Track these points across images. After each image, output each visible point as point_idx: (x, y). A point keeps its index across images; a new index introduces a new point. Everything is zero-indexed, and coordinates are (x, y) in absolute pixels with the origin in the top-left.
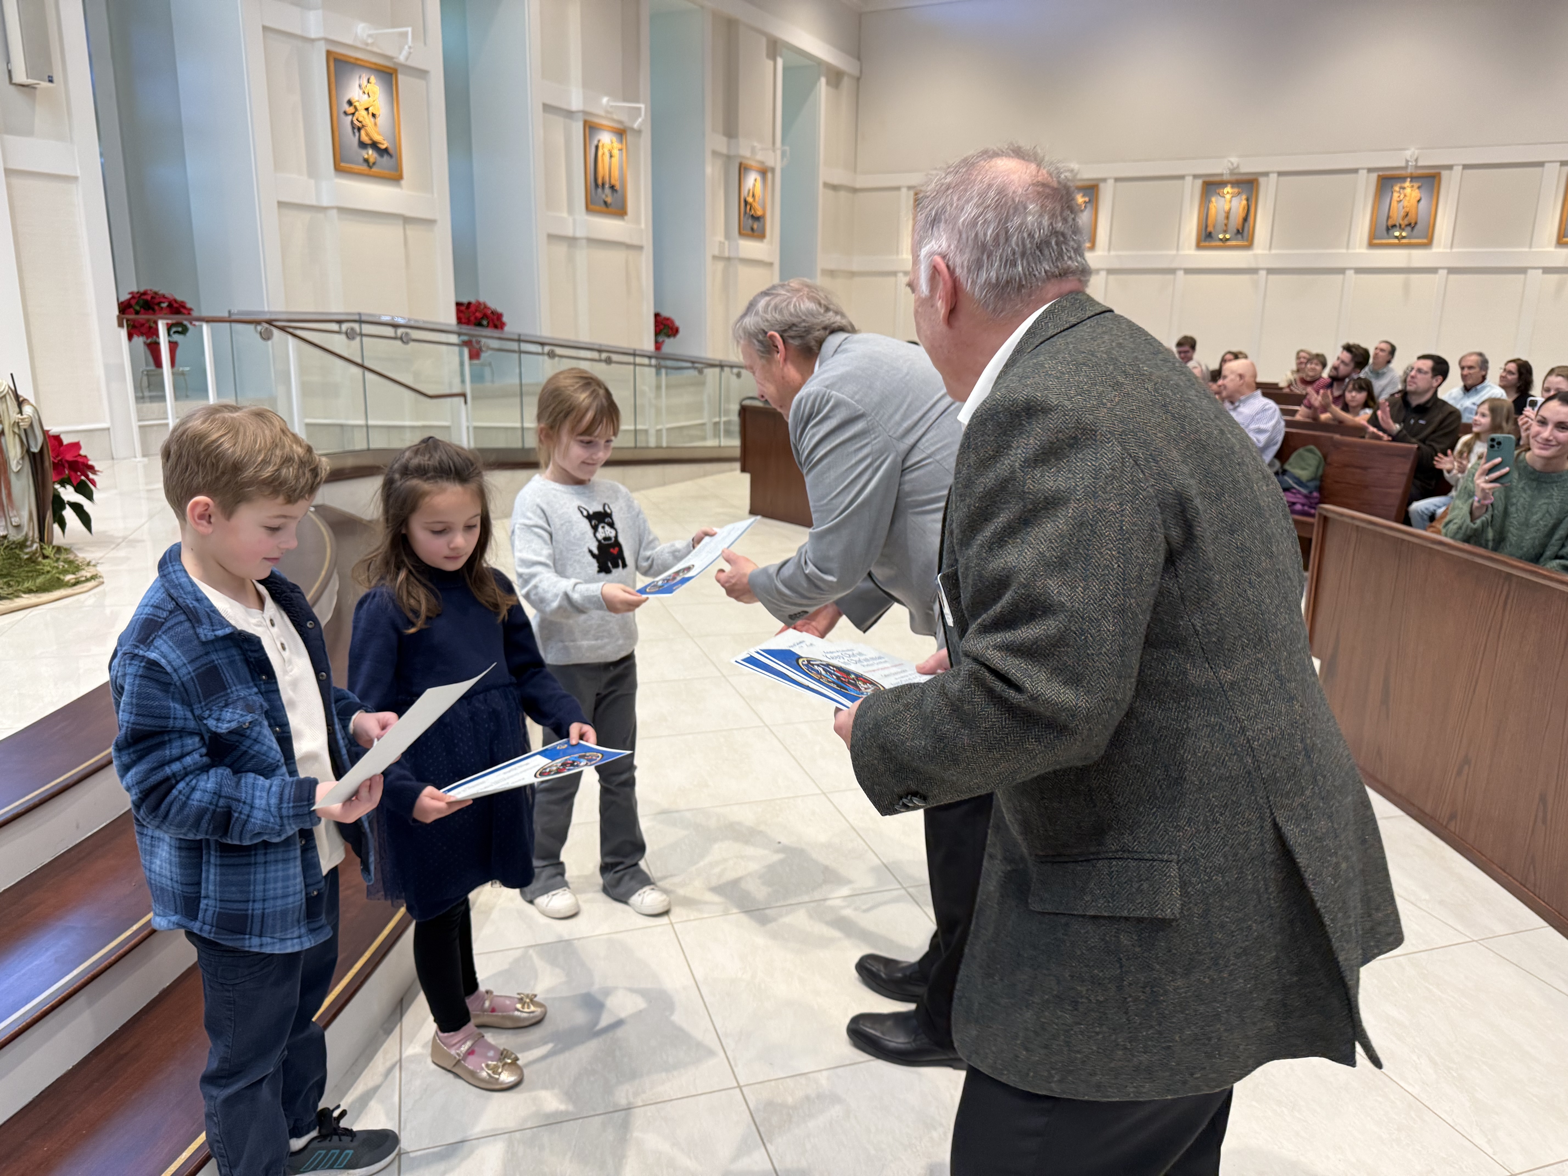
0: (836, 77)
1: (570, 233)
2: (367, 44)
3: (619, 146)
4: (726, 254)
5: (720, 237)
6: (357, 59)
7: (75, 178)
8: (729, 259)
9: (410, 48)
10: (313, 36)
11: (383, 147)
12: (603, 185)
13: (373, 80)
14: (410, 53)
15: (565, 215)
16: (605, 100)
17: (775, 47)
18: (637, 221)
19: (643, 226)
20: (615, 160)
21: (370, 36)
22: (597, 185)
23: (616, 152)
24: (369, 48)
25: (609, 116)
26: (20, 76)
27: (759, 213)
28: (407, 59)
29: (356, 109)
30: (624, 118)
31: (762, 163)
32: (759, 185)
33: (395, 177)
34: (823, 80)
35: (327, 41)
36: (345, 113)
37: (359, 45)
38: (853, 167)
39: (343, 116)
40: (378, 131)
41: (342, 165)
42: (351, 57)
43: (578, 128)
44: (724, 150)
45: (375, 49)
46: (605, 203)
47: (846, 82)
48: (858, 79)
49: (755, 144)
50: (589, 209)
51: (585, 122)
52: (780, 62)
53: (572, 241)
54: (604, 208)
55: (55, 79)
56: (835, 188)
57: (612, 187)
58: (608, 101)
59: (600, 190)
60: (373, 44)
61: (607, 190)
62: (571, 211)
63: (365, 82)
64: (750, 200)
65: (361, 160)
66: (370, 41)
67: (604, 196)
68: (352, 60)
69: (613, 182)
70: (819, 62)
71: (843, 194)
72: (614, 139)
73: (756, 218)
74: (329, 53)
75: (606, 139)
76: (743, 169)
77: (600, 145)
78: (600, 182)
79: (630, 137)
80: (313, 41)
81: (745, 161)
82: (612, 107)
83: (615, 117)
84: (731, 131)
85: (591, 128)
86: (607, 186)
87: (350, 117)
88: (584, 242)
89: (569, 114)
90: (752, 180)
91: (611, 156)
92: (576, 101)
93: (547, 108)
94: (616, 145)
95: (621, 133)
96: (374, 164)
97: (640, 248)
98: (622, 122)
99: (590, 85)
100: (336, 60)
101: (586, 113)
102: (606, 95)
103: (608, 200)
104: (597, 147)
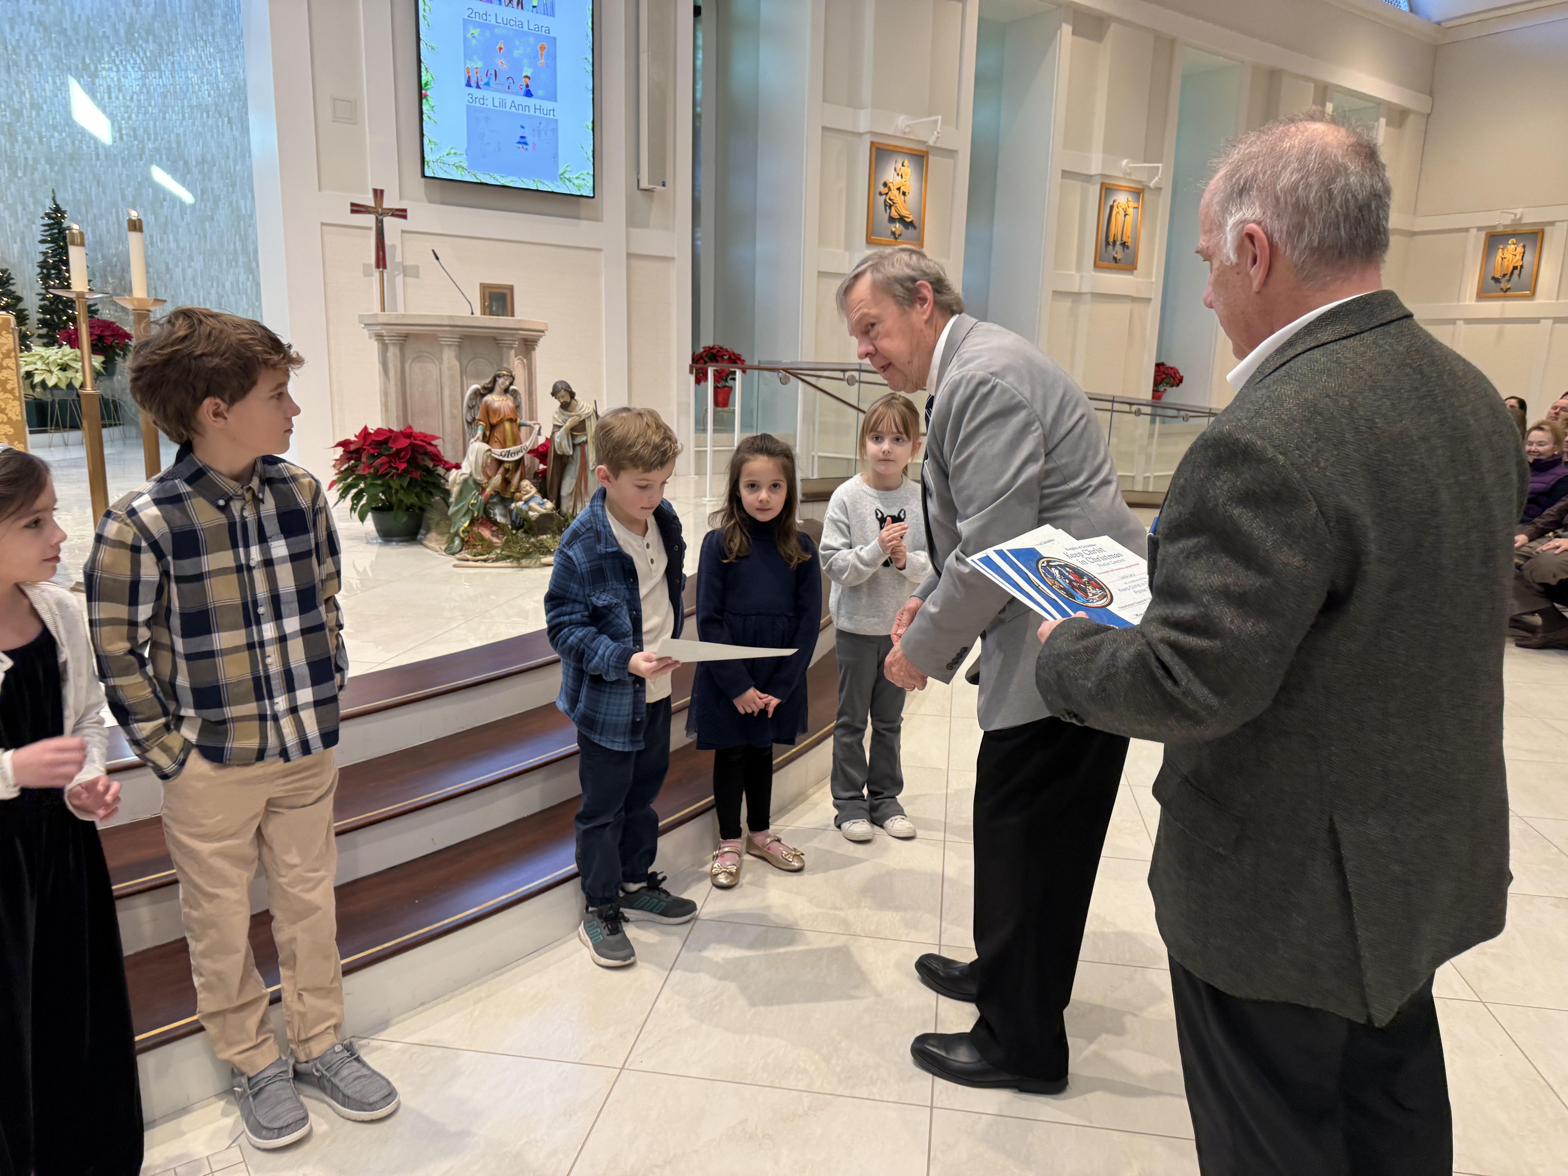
0: (1399, 116)
1: (1076, 289)
2: (905, 133)
3: (1136, 205)
6: (894, 146)
7: (672, 259)
9: (938, 133)
10: (862, 130)
12: (1114, 242)
13: (906, 163)
14: (938, 138)
15: (1073, 272)
16: (1125, 162)
17: (1325, 92)
18: (1147, 276)
19: (1151, 279)
21: (908, 126)
22: (1107, 243)
24: (906, 136)
25: (1128, 177)
26: (644, 184)
28: (935, 142)
29: (890, 189)
30: (1143, 178)
34: (1383, 121)
35: (872, 133)
36: (881, 194)
37: (898, 134)
38: (1412, 210)
39: (878, 195)
40: (906, 207)
41: (872, 237)
42: (889, 145)
43: (1094, 191)
45: (912, 137)
46: (1115, 259)
47: (1411, 121)
48: (1429, 115)
50: (1097, 266)
51: (1102, 184)
52: (1330, 105)
53: (1077, 296)
54: (1114, 264)
55: (667, 184)
58: (1127, 163)
59: (1110, 247)
60: (909, 132)
62: (1079, 268)
63: (899, 165)
65: (889, 232)
66: (907, 130)
67: (1114, 253)
68: (891, 148)
69: (1124, 239)
70: (1379, 103)
72: (1130, 199)
74: (872, 143)
77: (1115, 204)
78: (1111, 240)
79: (1147, 195)
80: (860, 135)
82: (1130, 168)
83: (1134, 178)
85: (1107, 190)
86: (1118, 243)
88: (1089, 296)
89: (1087, 178)
91: (1126, 215)
92: (1095, 165)
93: (1066, 174)
94: (1131, 204)
95: (1138, 193)
96: (899, 235)
97: (1148, 300)
98: (1140, 182)
99: (1110, 149)
100: (878, 149)
101: (1103, 175)
102: (1126, 158)
103: (1118, 256)
104: (1112, 207)
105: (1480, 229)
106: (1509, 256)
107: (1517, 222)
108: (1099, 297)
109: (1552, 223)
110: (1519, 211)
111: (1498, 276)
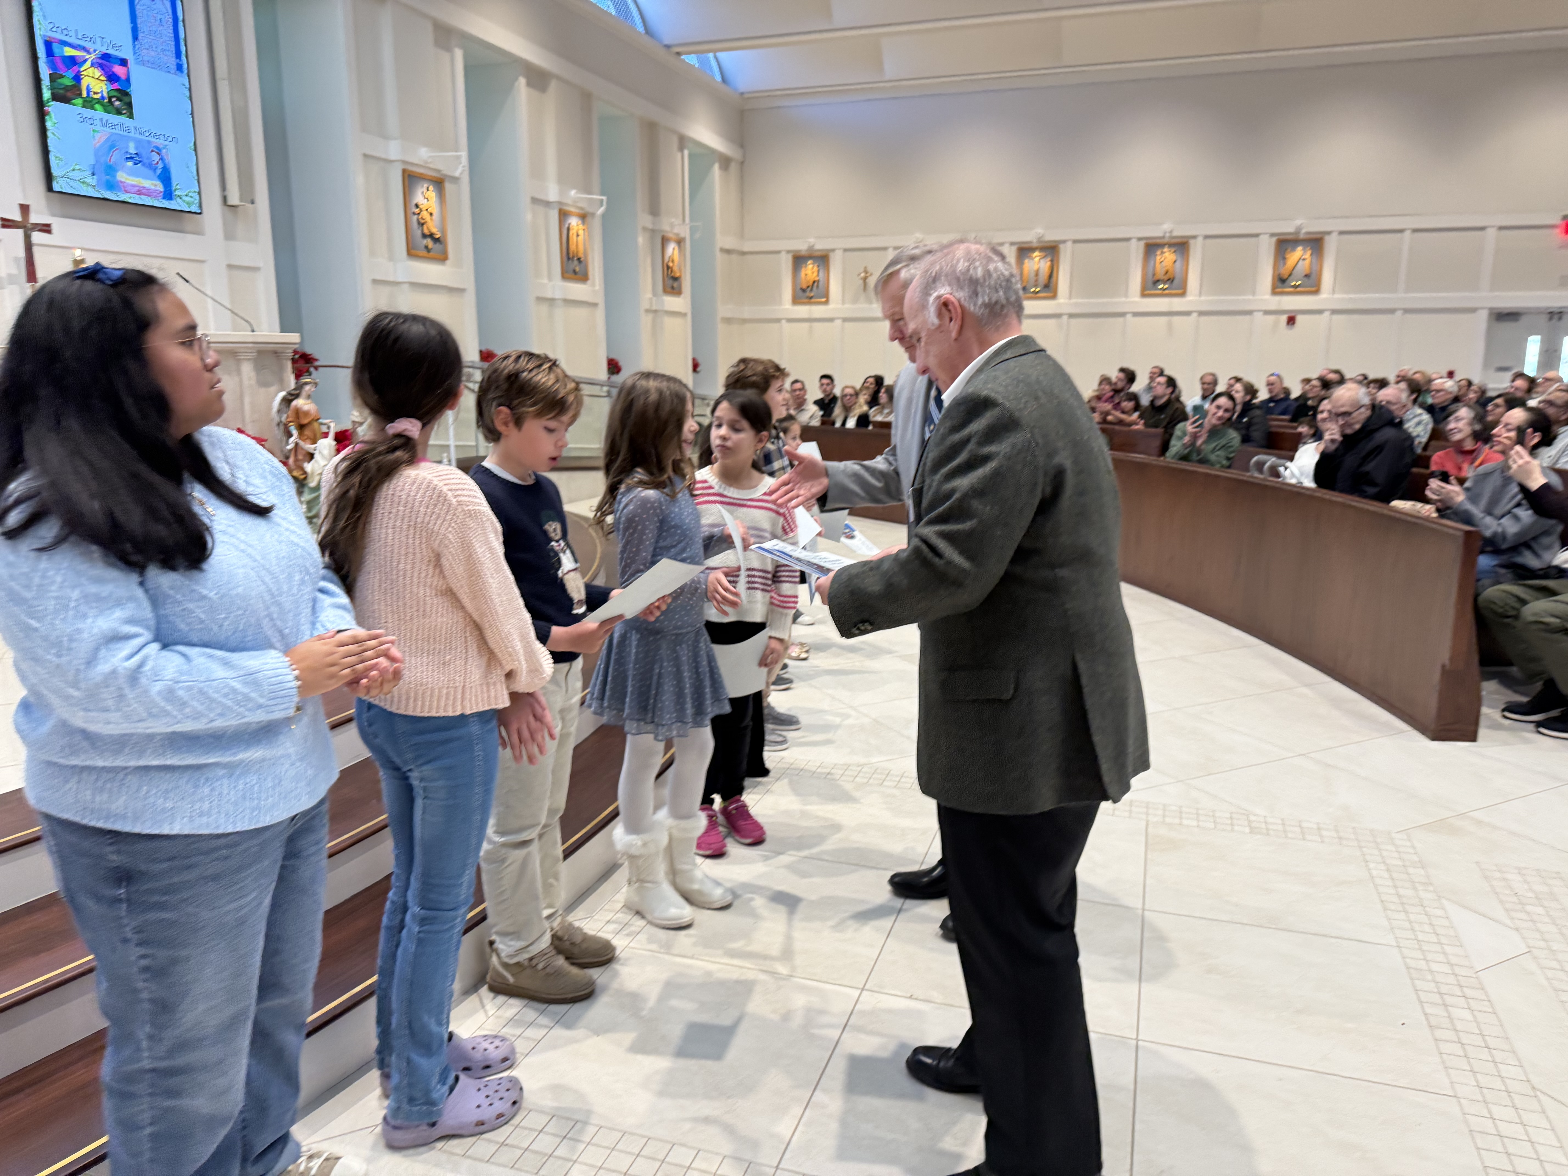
0: (725, 162)
1: (549, 295)
2: (427, 163)
3: (583, 227)
4: (654, 308)
5: (649, 295)
6: (422, 174)
7: (257, 269)
8: (655, 311)
10: (393, 158)
11: (437, 236)
12: (573, 257)
13: (430, 188)
15: (545, 281)
16: (573, 193)
17: (683, 141)
18: (593, 285)
19: (597, 288)
20: (580, 238)
21: (428, 157)
22: (568, 258)
23: (581, 232)
24: (428, 165)
25: (576, 205)
26: (232, 200)
27: (678, 275)
29: (421, 210)
30: (585, 206)
31: (677, 235)
32: (676, 252)
33: (443, 258)
34: (716, 165)
35: (404, 162)
36: (414, 214)
37: (421, 163)
38: (741, 235)
39: (412, 214)
40: (433, 227)
41: (412, 252)
42: (417, 173)
43: (554, 215)
44: (650, 226)
45: (431, 166)
46: (574, 271)
47: (733, 167)
48: (742, 163)
49: (673, 220)
50: (564, 277)
51: (560, 210)
52: (686, 152)
53: (551, 301)
54: (574, 276)
55: (255, 201)
56: (728, 252)
57: (579, 259)
58: (575, 193)
59: (570, 261)
60: (430, 163)
61: (576, 262)
62: (550, 278)
63: (425, 190)
64: (671, 264)
65: (423, 247)
66: (429, 160)
67: (573, 267)
68: (418, 175)
69: (579, 255)
70: (713, 151)
71: (734, 257)
72: (580, 222)
73: (676, 279)
74: (404, 171)
75: (574, 222)
76: (665, 241)
77: (570, 228)
78: (571, 256)
79: (589, 219)
80: (392, 162)
81: (666, 234)
82: (577, 198)
83: (581, 206)
84: (654, 210)
85: (563, 215)
86: (575, 258)
87: (416, 217)
88: (561, 302)
89: (547, 204)
90: (672, 249)
91: (578, 235)
92: (552, 194)
93: (535, 201)
94: (581, 226)
95: (583, 217)
96: (429, 249)
97: (595, 305)
98: (582, 209)
99: (563, 180)
100: (409, 176)
101: (560, 203)
102: (574, 188)
103: (577, 269)
104: (568, 229)
105: (788, 252)
106: (809, 272)
107: (811, 248)
108: (569, 302)
109: (833, 250)
110: (812, 240)
111: (804, 287)
